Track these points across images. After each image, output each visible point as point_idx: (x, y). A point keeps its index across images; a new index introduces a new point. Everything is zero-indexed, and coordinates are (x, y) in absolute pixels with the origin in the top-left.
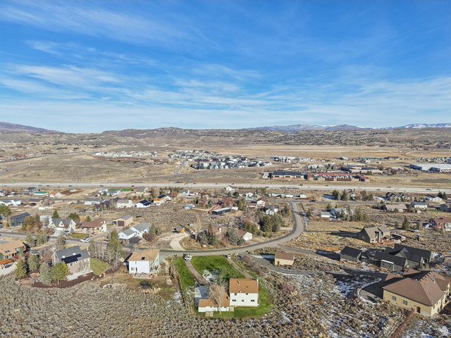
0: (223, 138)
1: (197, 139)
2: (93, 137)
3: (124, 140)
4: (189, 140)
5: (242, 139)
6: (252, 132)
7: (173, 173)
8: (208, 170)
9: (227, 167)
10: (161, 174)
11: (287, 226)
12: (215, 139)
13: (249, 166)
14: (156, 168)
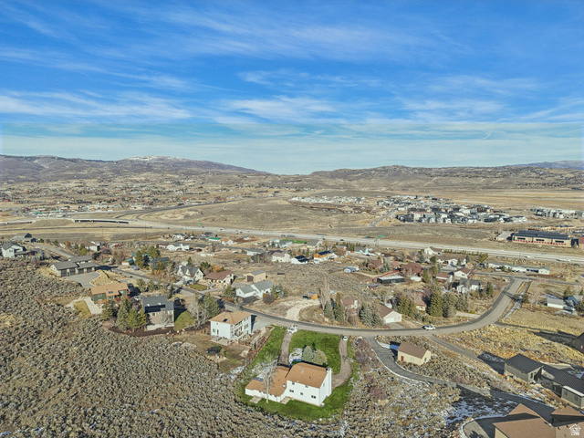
0: (467, 180)
1: (427, 180)
2: (298, 179)
3: (331, 183)
4: (416, 182)
5: (498, 180)
6: (517, 170)
7: (368, 225)
8: (419, 224)
9: (448, 221)
10: (353, 226)
11: (471, 312)
12: (454, 181)
13: (486, 221)
14: (351, 217)
